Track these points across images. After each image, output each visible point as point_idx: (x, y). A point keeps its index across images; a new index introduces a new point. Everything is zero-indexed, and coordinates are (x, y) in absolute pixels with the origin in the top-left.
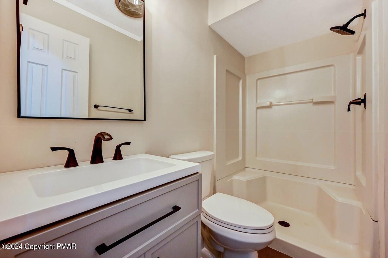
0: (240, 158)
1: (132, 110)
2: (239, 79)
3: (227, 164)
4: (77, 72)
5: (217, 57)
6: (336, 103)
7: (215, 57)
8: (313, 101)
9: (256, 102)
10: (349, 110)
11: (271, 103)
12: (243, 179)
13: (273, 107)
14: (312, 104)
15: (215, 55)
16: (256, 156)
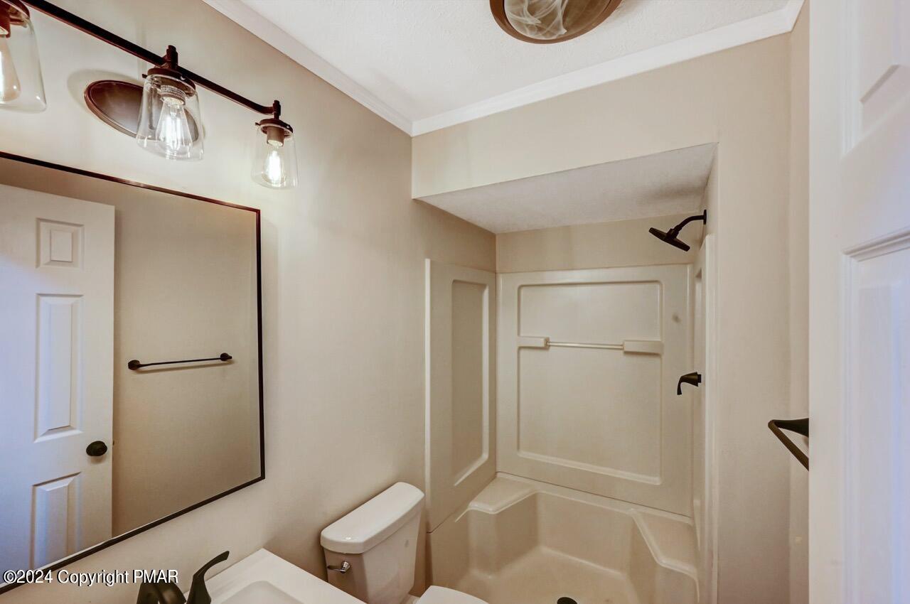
0: (485, 456)
1: (231, 358)
2: (483, 286)
3: (456, 485)
4: (80, 296)
5: (432, 263)
6: (663, 357)
7: (427, 262)
8: (623, 349)
9: (519, 334)
10: (679, 392)
11: (547, 341)
12: (491, 509)
13: (551, 348)
14: (622, 352)
15: (428, 258)
16: (518, 448)
